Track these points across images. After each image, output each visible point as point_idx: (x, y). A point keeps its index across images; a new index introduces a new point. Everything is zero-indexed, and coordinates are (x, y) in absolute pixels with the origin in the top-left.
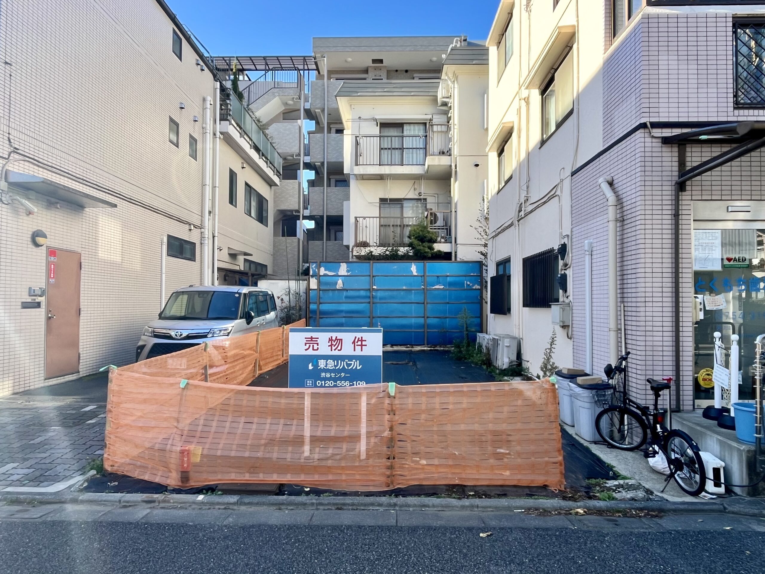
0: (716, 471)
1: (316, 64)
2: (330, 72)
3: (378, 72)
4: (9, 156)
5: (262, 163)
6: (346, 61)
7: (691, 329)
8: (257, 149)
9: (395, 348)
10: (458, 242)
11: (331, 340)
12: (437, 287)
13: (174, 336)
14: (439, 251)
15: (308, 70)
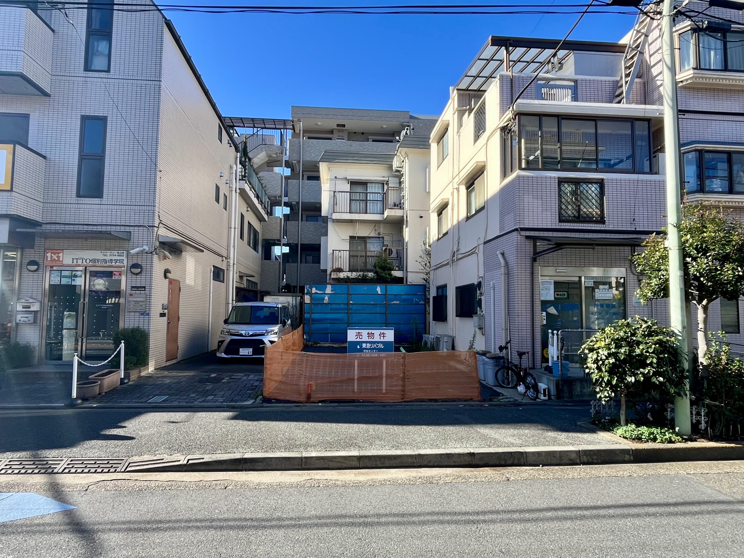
0: (544, 390)
1: (293, 126)
2: (305, 132)
3: (340, 134)
4: (159, 225)
6: (316, 124)
10: (408, 270)
11: (368, 333)
12: (395, 302)
13: (244, 334)
14: (395, 277)
15: (286, 129)
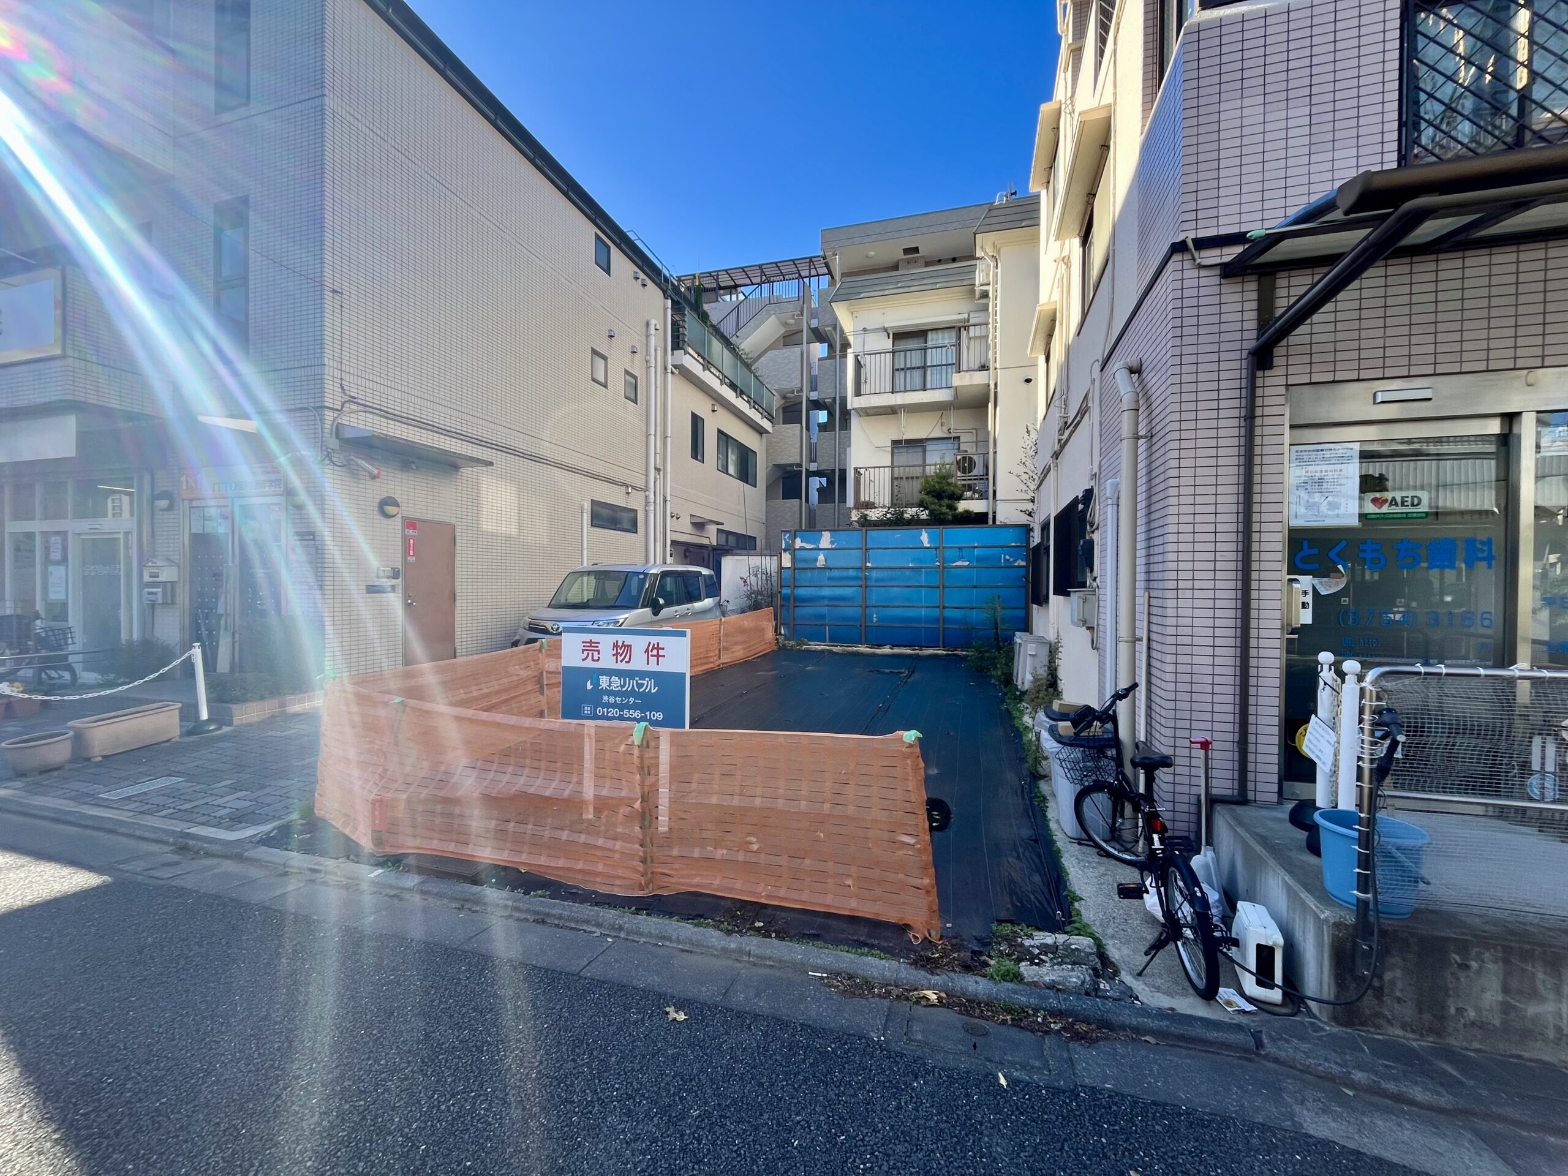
0: (1265, 953)
1: (827, 265)
2: (843, 275)
3: (912, 266)
4: (343, 406)
5: (741, 404)
6: (867, 256)
7: (1277, 643)
8: (733, 386)
9: (897, 650)
10: (998, 497)
11: (616, 646)
12: (959, 563)
13: (550, 630)
14: (967, 512)
15: (818, 275)
